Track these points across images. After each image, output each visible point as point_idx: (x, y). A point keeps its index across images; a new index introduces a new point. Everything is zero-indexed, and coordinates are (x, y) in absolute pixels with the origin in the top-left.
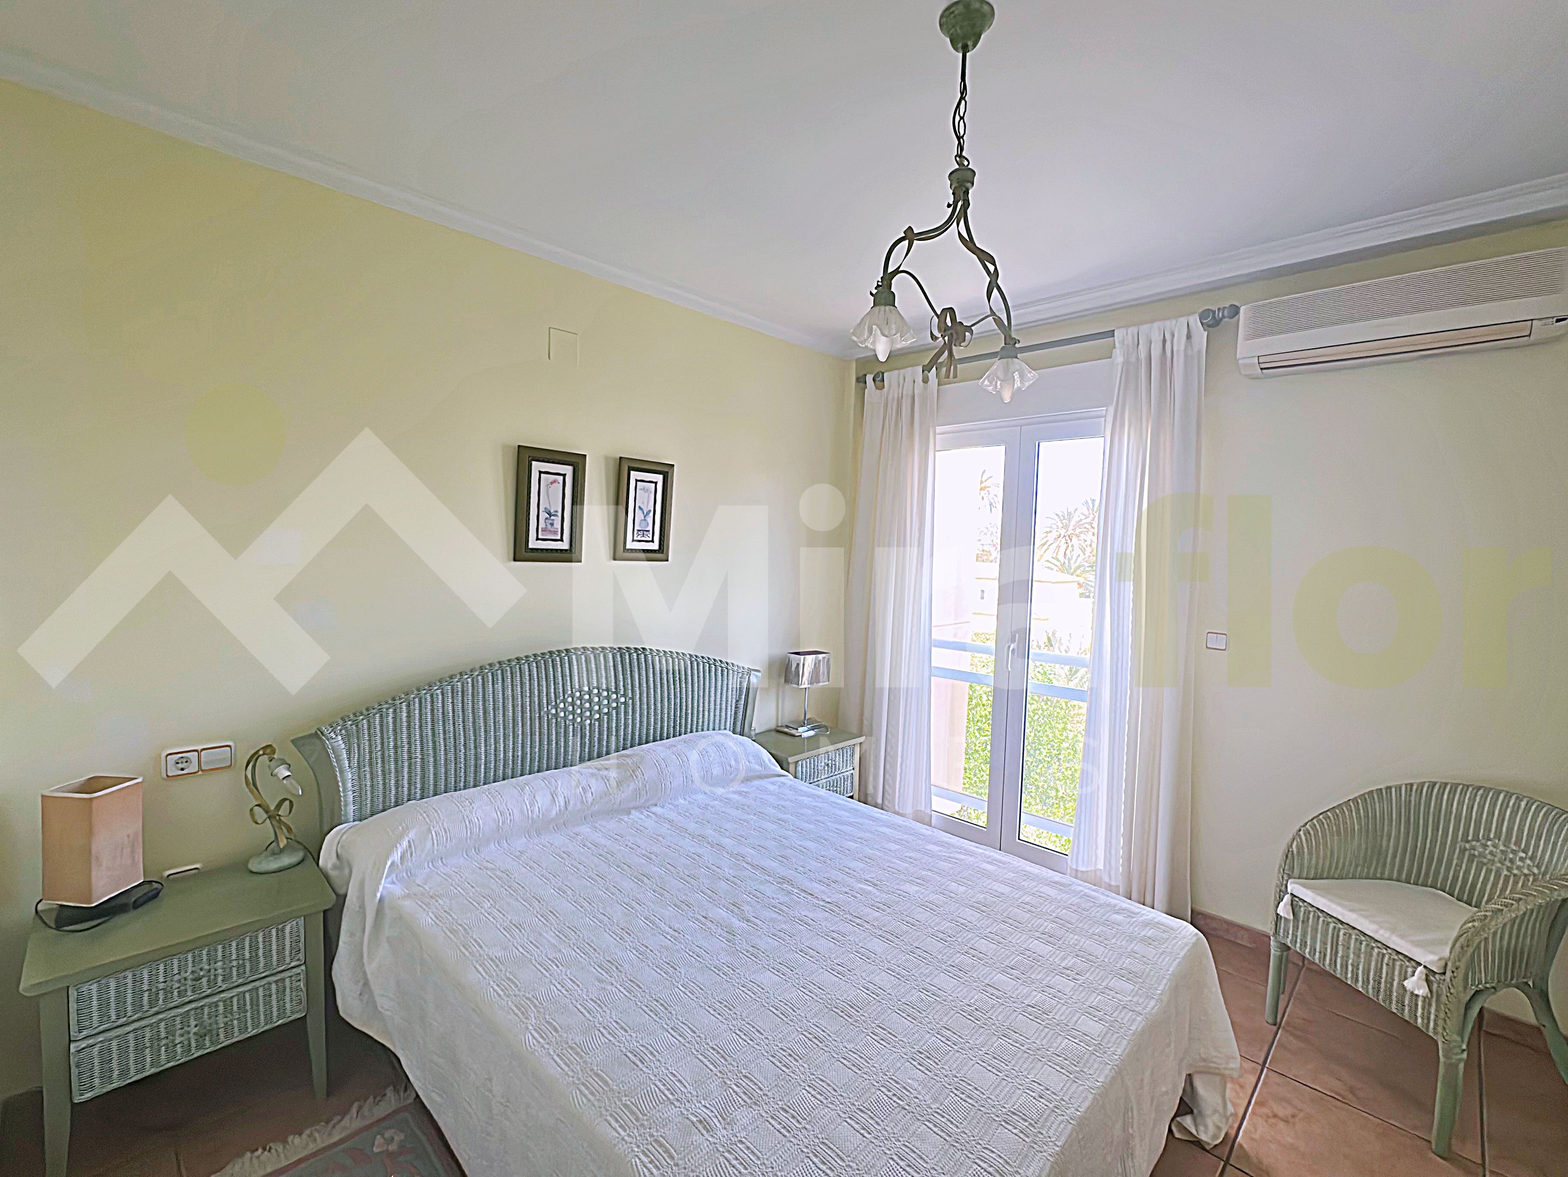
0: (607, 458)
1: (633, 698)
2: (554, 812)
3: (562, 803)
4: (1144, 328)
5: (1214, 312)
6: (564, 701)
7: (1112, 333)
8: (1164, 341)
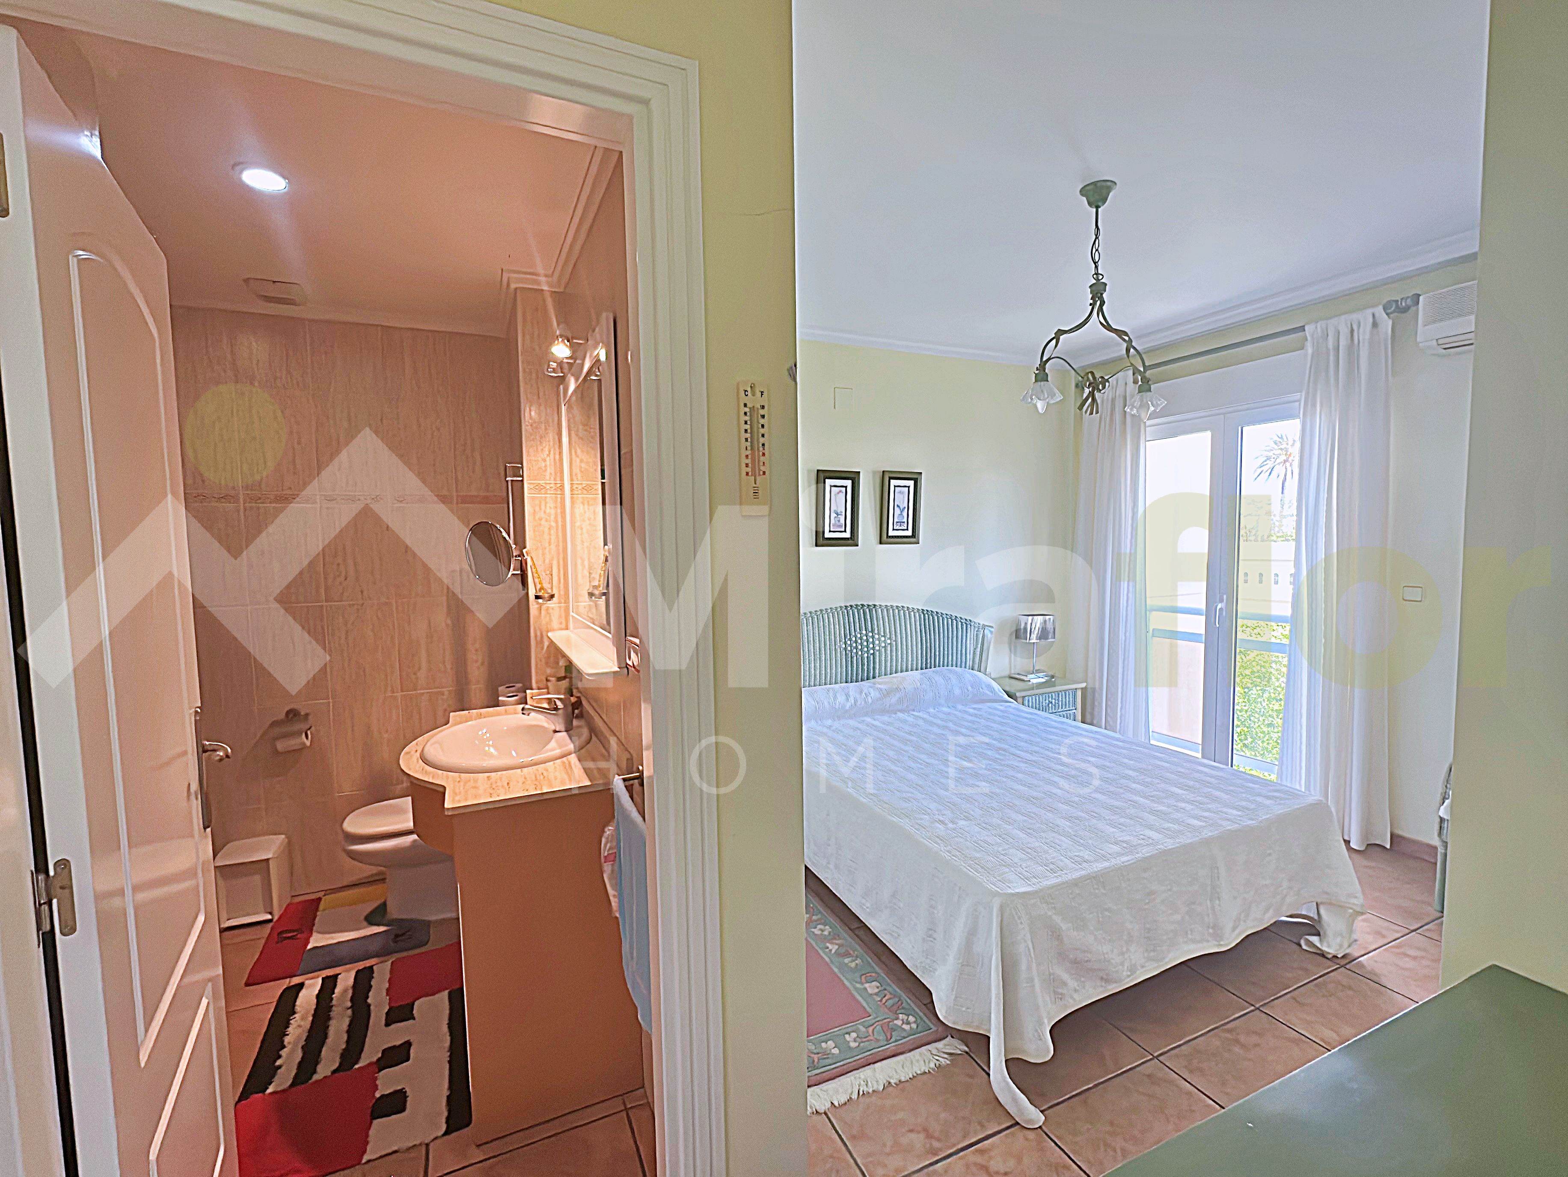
0: (874, 473)
1: (896, 641)
2: (848, 706)
3: (853, 702)
4: (1334, 321)
5: (1397, 301)
6: (850, 640)
7: (1302, 328)
8: (1352, 331)
